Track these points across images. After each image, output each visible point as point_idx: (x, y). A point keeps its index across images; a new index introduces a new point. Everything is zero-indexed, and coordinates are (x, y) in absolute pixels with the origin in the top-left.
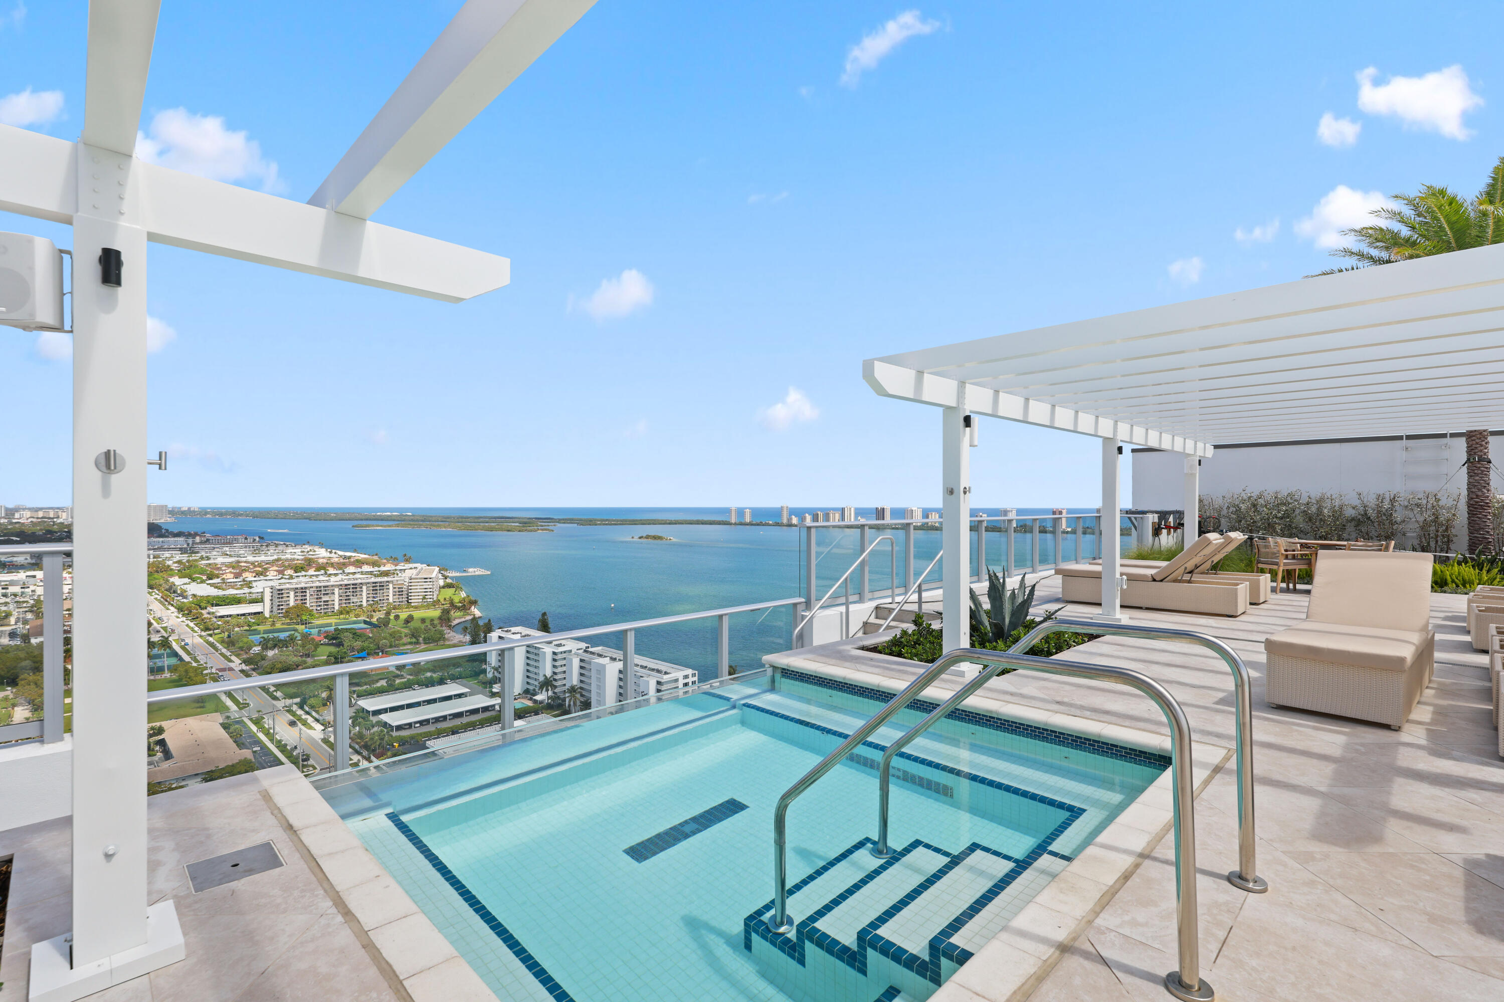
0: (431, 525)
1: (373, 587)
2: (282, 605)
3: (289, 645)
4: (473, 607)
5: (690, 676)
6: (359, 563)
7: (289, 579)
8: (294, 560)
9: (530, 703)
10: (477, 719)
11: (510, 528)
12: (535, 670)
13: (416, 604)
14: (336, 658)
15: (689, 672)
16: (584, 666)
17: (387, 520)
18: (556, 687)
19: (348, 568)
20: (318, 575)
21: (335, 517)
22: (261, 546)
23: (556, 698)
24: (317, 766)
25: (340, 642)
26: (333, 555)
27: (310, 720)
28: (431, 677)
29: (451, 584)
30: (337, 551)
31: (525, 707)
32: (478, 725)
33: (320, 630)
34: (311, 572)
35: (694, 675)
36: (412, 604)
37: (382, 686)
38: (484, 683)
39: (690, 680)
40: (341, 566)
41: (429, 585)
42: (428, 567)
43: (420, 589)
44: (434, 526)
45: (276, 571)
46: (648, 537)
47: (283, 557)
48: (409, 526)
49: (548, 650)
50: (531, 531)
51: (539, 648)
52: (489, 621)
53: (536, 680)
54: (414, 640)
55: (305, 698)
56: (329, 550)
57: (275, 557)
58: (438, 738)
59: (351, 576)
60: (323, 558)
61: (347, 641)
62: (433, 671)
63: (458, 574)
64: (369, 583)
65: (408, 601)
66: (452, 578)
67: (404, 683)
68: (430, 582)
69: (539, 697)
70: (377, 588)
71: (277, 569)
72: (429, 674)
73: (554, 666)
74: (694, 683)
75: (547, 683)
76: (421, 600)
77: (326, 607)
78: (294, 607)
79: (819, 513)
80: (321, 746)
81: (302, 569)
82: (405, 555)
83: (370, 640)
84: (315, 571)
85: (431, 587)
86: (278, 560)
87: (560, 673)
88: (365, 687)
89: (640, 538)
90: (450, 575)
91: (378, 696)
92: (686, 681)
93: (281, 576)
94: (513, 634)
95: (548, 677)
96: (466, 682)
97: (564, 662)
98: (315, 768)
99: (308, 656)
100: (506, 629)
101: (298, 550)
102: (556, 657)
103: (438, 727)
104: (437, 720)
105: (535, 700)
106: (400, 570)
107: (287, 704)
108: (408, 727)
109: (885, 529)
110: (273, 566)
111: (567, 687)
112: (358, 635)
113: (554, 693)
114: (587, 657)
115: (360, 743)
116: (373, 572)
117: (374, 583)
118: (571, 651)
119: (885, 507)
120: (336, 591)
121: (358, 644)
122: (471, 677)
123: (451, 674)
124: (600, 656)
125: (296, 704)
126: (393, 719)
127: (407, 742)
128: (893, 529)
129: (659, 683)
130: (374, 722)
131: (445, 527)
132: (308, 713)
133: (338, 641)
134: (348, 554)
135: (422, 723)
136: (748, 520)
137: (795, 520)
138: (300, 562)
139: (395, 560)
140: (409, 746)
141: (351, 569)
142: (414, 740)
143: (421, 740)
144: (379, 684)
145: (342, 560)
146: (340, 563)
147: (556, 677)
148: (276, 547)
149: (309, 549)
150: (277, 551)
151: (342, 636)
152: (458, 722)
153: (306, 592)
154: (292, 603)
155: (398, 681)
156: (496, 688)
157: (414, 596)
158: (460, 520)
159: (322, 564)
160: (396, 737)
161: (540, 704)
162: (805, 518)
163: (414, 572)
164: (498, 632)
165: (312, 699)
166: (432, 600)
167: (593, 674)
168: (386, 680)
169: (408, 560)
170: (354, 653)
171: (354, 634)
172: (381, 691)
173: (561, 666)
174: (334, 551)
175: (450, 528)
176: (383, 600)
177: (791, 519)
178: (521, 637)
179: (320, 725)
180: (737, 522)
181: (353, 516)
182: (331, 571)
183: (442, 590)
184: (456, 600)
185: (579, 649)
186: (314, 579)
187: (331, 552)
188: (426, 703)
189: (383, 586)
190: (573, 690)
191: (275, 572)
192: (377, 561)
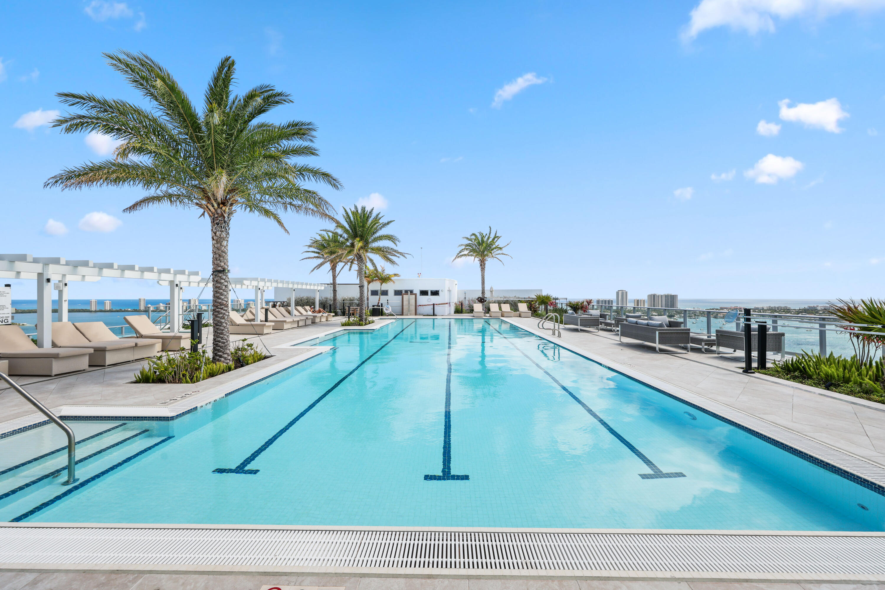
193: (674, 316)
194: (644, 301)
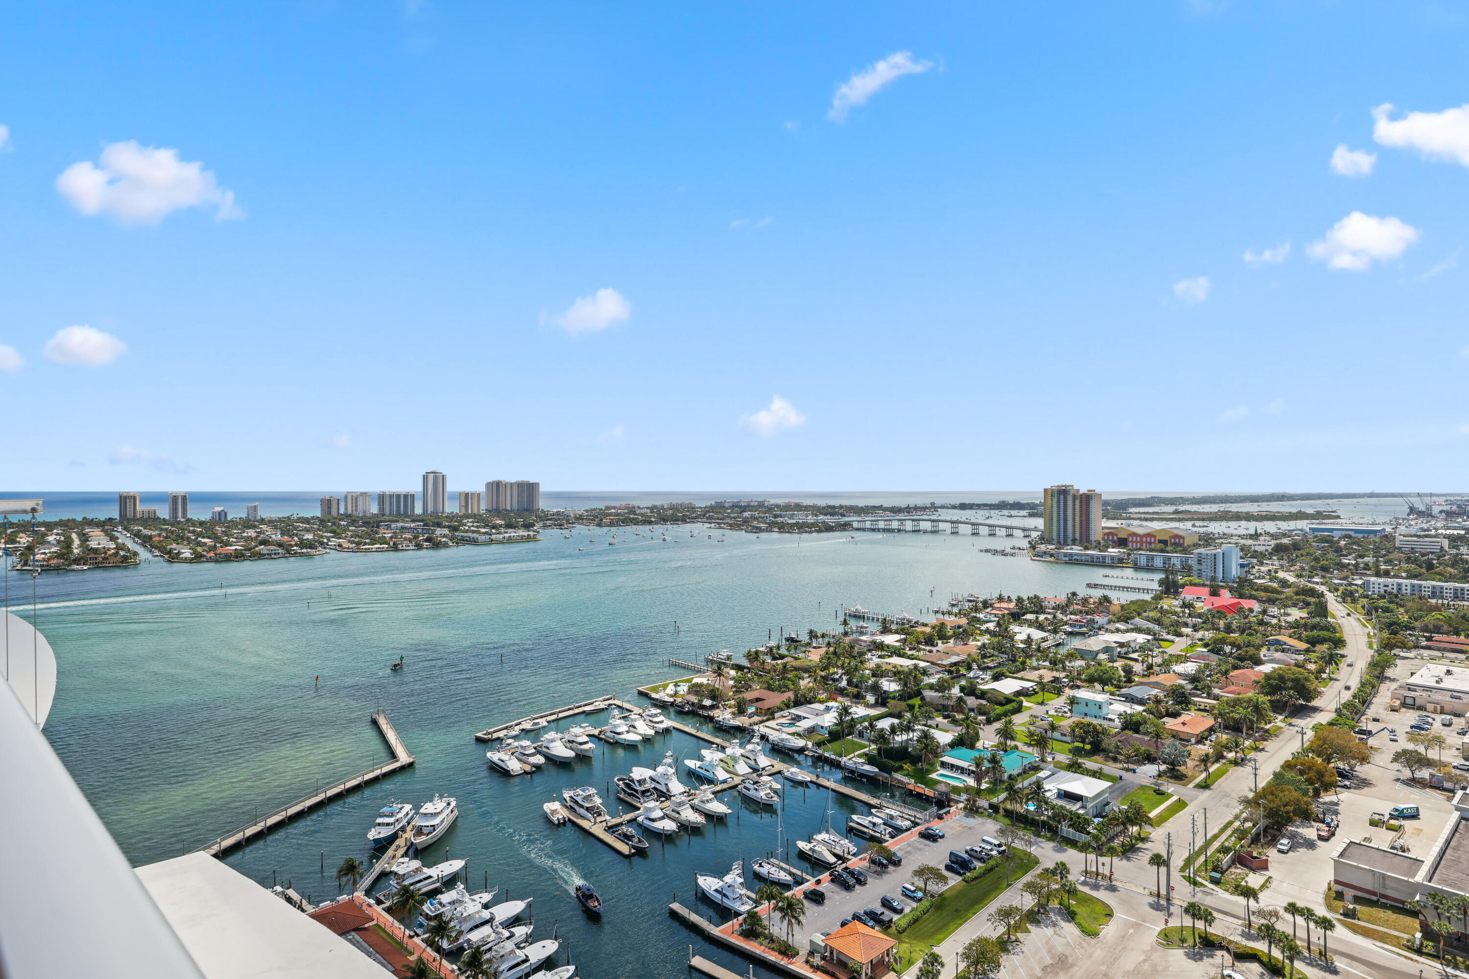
193: (533, 525)
194: (479, 495)
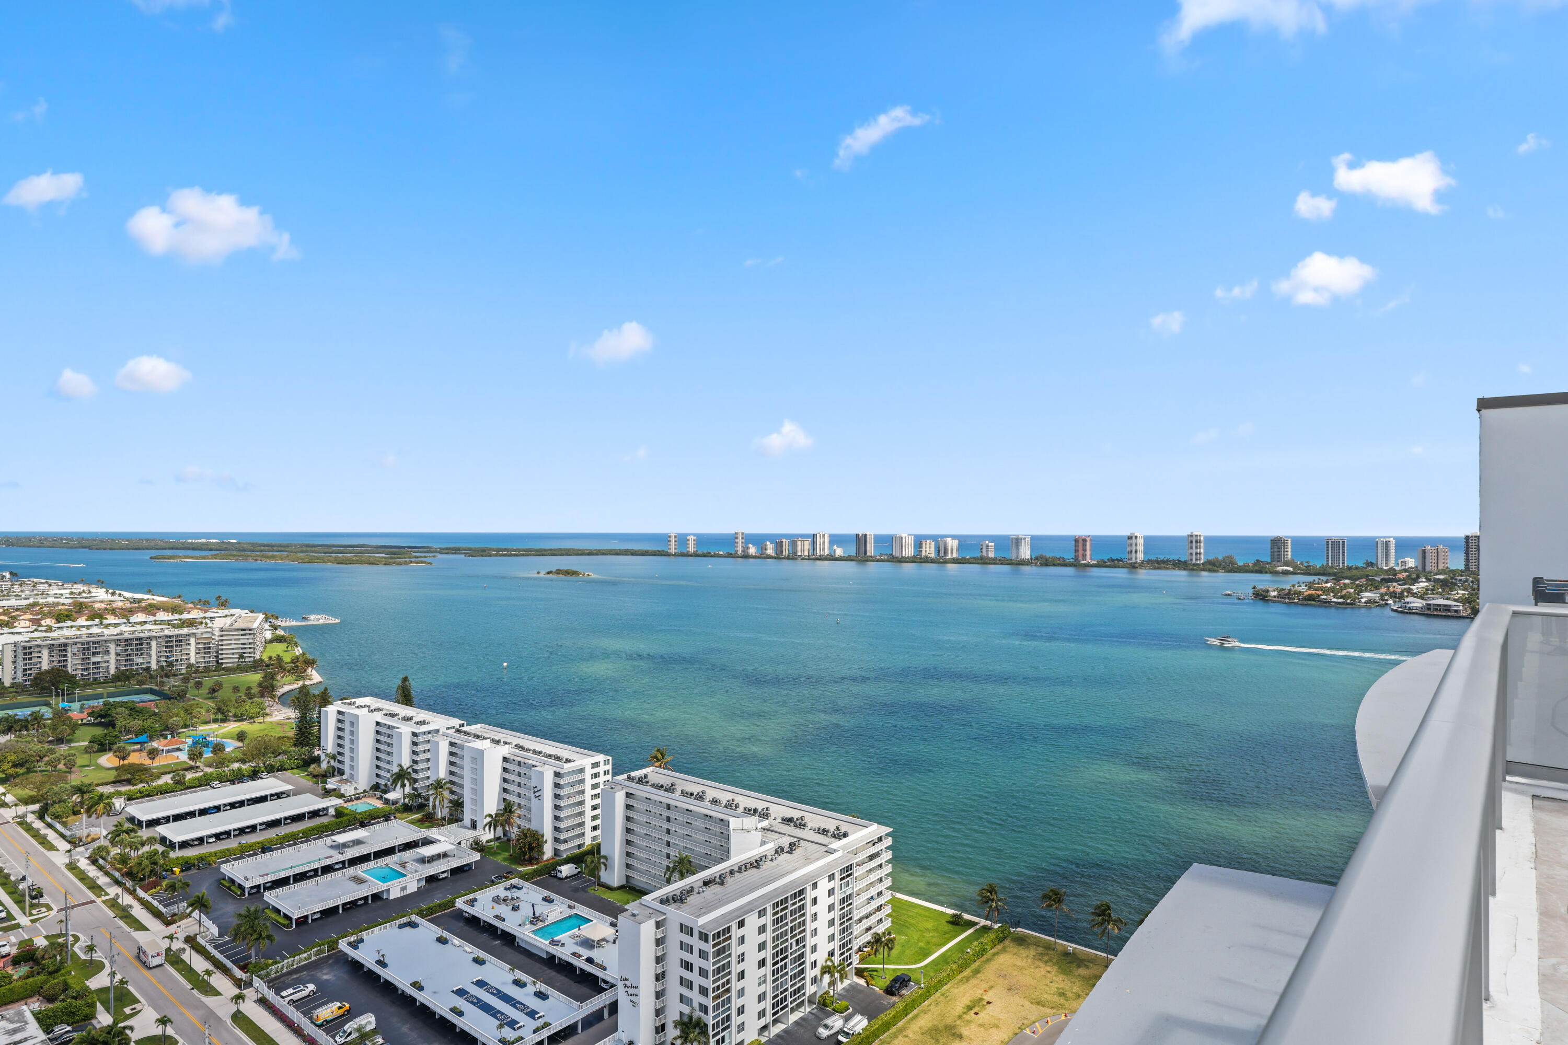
0: (263, 556)
1: (167, 642)
2: (30, 669)
3: (31, 728)
4: (310, 669)
5: (602, 764)
6: (152, 609)
7: (46, 631)
8: (58, 604)
9: (379, 804)
10: (300, 829)
11: (372, 560)
12: (388, 758)
13: (230, 665)
14: (102, 744)
15: (601, 758)
16: (455, 751)
17: (201, 549)
18: (416, 781)
19: (135, 616)
20: (91, 626)
21: (127, 545)
22: (13, 585)
23: (416, 796)
24: (53, 906)
25: (110, 721)
26: (116, 598)
27: (52, 836)
28: (240, 769)
29: (283, 636)
30: (123, 593)
31: (371, 810)
32: (302, 838)
33: (84, 705)
34: (82, 621)
35: (606, 763)
36: (224, 666)
37: (166, 783)
38: (315, 776)
39: (601, 769)
40: (125, 613)
41: (248, 639)
42: (251, 614)
43: (235, 644)
44: (267, 557)
45: (29, 620)
46: (558, 572)
47: (41, 601)
48: (232, 558)
49: (406, 730)
50: (401, 564)
51: (394, 727)
52: (326, 689)
53: (389, 771)
54: (219, 716)
55: (47, 804)
56: (111, 591)
57: (31, 601)
58: (241, 858)
59: (138, 628)
60: (102, 602)
61: (121, 719)
62: (243, 761)
63: (294, 623)
64: (160, 637)
65: (217, 662)
66: (284, 629)
67: (198, 779)
68: (250, 634)
69: (391, 796)
70: (177, 642)
71: (31, 617)
72: (236, 766)
73: (414, 753)
74: (606, 773)
75: (401, 776)
76: (237, 660)
77: (96, 671)
78: (47, 672)
79: (784, 540)
80: (64, 875)
81: (68, 617)
82: (219, 597)
83: (154, 717)
84: (87, 620)
85: (251, 641)
86: (34, 605)
87: (423, 761)
88: (140, 786)
89: (548, 573)
90: (283, 624)
91: (159, 799)
92: (595, 770)
93: (35, 627)
94: (358, 707)
95: (405, 768)
96: (291, 775)
97: (427, 746)
98: (49, 908)
99: (60, 741)
100: (348, 701)
101: (66, 592)
102: (416, 740)
103: (242, 842)
104: (242, 831)
105: (386, 799)
106: (211, 618)
107: (19, 813)
108: (197, 842)
109: (867, 561)
110: (25, 613)
111: (430, 781)
112: (137, 711)
113: (415, 789)
114: (459, 739)
115: (121, 869)
116: (172, 620)
117: (167, 637)
118: (438, 731)
119: (868, 533)
120: (112, 648)
121: (137, 723)
122: (298, 767)
123: (268, 765)
124: (478, 737)
125: (33, 812)
126: (175, 832)
127: (194, 865)
128: (878, 561)
129: (557, 774)
130: (144, 838)
131: (282, 559)
132: (50, 826)
133: (107, 719)
134: (138, 596)
135: (218, 836)
136: (691, 550)
137: (752, 550)
138: (67, 607)
139: (205, 604)
140: (196, 871)
141: (141, 617)
142: (204, 862)
143: (215, 863)
144: (160, 782)
145: (128, 605)
146: (126, 608)
147: (416, 767)
148: (34, 586)
149: (81, 590)
150: (35, 592)
151: (113, 712)
152: (272, 834)
153: (66, 650)
154: (45, 666)
155: (189, 776)
156: (331, 784)
157: (227, 654)
158: (304, 549)
159: (99, 609)
160: (177, 858)
161: (393, 804)
162: (766, 546)
163: (228, 621)
164: (338, 706)
165: (57, 806)
166: (252, 659)
167: (467, 763)
168: (171, 775)
169: (223, 604)
170: (130, 736)
171: (131, 709)
172: (164, 791)
173: (424, 751)
174: (118, 592)
175: (289, 560)
176: (181, 660)
177: (748, 548)
178: (369, 711)
179: (66, 843)
180: (678, 552)
181: (152, 544)
182: (111, 619)
183: (269, 645)
184: (287, 658)
185: (450, 728)
186: (84, 631)
187: (113, 594)
188: (228, 807)
189: (181, 641)
190: (438, 785)
191: (27, 622)
192: (179, 606)
